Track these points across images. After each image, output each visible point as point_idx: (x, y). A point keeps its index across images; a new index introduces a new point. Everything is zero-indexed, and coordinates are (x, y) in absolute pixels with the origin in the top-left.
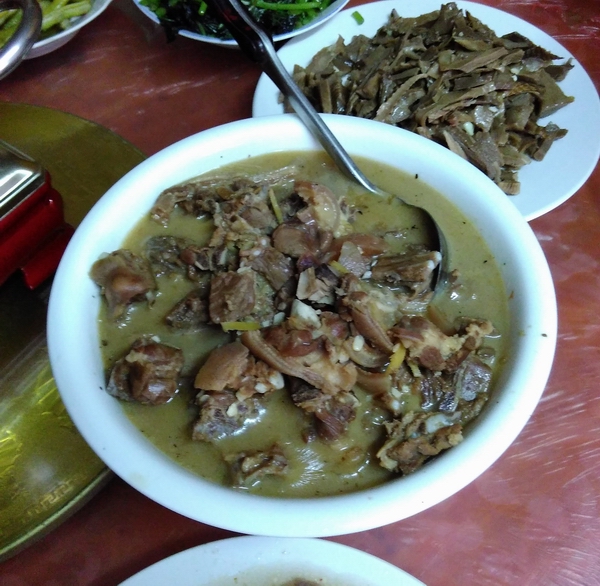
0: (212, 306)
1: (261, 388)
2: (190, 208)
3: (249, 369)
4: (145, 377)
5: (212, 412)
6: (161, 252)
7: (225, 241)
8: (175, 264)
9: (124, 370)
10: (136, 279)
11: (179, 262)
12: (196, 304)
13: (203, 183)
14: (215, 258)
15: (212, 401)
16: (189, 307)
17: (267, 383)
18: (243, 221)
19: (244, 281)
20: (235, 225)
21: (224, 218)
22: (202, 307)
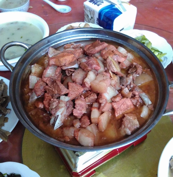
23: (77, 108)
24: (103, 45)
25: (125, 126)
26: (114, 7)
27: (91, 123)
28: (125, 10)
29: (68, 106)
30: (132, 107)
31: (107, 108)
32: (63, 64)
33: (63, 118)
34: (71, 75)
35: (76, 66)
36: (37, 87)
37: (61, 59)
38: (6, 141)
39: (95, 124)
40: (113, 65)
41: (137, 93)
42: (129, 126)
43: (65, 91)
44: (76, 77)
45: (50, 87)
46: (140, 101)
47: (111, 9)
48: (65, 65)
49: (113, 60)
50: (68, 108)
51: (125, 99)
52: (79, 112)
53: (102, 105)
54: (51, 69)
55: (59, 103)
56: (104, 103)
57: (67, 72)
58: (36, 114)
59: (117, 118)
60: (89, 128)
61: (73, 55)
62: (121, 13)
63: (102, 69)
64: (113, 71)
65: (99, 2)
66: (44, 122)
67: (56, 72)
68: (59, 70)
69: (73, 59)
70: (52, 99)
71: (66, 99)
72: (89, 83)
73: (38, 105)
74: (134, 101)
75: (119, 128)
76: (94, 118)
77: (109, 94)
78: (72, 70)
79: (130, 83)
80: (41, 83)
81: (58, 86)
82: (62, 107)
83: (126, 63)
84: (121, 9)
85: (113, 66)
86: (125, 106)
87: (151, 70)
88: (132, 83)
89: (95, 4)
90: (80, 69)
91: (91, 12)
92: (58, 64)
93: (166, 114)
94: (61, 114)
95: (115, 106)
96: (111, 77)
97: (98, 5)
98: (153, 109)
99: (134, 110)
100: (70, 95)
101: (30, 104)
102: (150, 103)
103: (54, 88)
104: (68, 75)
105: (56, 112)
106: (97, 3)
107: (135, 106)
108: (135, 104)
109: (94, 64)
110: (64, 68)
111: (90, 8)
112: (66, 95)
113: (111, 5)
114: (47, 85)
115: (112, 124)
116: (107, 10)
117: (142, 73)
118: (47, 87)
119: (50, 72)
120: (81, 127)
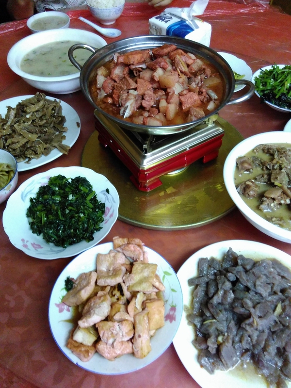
0: (272, 177)
1: (282, 202)
2: (266, 151)
3: (281, 195)
4: (250, 189)
5: (266, 203)
6: (256, 160)
7: (277, 162)
8: (259, 165)
9: (244, 186)
10: (250, 165)
11: (261, 164)
12: (266, 176)
13: (270, 146)
14: (273, 166)
15: (268, 201)
16: (263, 176)
17: (285, 201)
18: (284, 158)
19: (283, 174)
20: (281, 159)
21: (278, 156)
22: (267, 178)
23: (146, 99)
24: (171, 48)
25: (191, 115)
26: (185, 23)
27: (159, 112)
28: (197, 27)
29: (137, 98)
30: (199, 102)
31: (175, 100)
32: (132, 63)
33: (133, 109)
34: (139, 75)
35: (144, 66)
36: (106, 85)
37: (130, 57)
38: (67, 153)
39: (163, 113)
40: (181, 64)
41: (204, 90)
42: (195, 114)
43: (134, 85)
44: (144, 75)
45: (119, 83)
46: (207, 96)
47: (181, 26)
48: (133, 64)
49: (181, 60)
50: (136, 101)
51: (192, 93)
52: (148, 103)
53: (170, 94)
54: (119, 69)
55: (128, 95)
56: (172, 92)
57: (135, 72)
58: (106, 108)
59: (184, 111)
60: (158, 117)
61: (141, 55)
62: (192, 30)
63: (170, 68)
64: (181, 69)
65: (167, 18)
66: (114, 114)
67: (124, 71)
68: (127, 69)
69: (141, 59)
70: (122, 92)
71: (135, 93)
72: (157, 77)
73: (107, 101)
74: (202, 97)
75: (186, 118)
76: (162, 107)
77: (177, 89)
78: (140, 69)
79: (198, 83)
80: (110, 81)
81: (127, 81)
82: (132, 99)
83: (195, 67)
84: (193, 26)
85: (182, 66)
86: (193, 100)
87: (220, 74)
88: (200, 82)
89: (163, 20)
90: (148, 69)
91: (158, 31)
92: (127, 61)
93: (230, 103)
94: (131, 105)
95: (183, 99)
96: (179, 75)
97: (166, 22)
98: (219, 104)
99: (201, 105)
100: (139, 90)
101: (98, 100)
102: (216, 97)
103: (123, 84)
104: (136, 75)
105: (126, 103)
106: (165, 19)
107: (202, 102)
108: (202, 100)
109: (162, 62)
110: (133, 67)
111: (157, 25)
112: (135, 89)
113: (181, 21)
114: (115, 81)
115: (179, 115)
116: (177, 27)
117: (211, 76)
118: (116, 84)
119: (118, 72)
120: (149, 116)
